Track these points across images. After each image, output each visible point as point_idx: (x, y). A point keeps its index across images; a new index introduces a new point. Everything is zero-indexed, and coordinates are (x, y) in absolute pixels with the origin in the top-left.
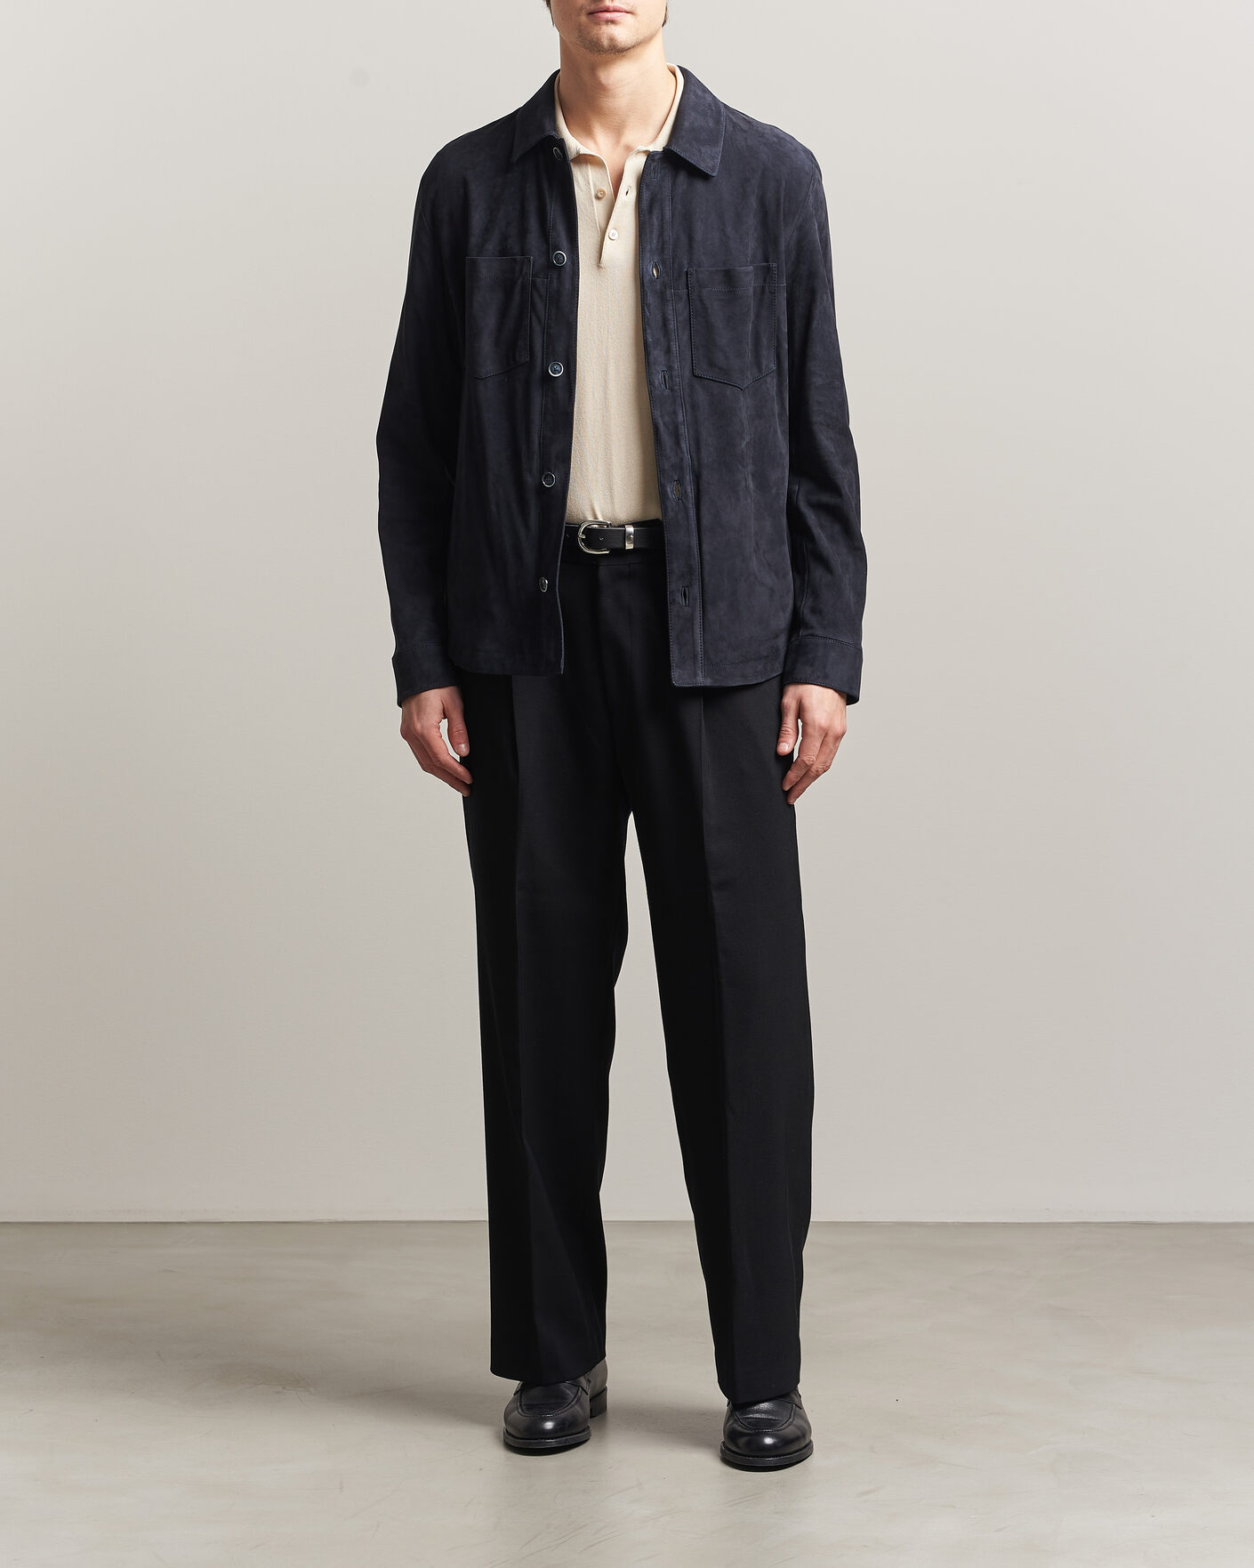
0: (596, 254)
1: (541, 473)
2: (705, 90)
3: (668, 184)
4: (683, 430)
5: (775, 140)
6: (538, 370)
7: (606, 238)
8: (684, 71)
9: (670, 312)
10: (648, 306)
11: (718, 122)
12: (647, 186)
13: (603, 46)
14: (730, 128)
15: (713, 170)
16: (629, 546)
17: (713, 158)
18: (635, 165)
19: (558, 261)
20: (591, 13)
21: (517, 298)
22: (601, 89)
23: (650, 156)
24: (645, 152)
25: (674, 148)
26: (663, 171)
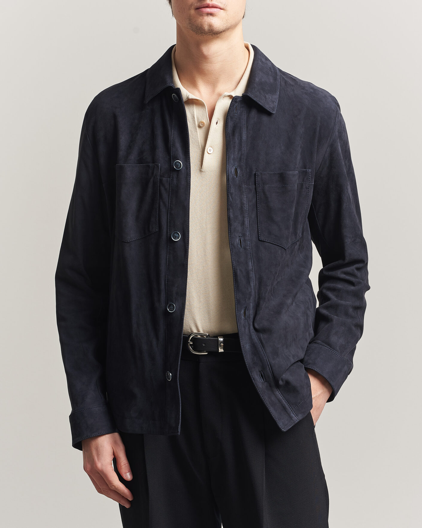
0: (199, 163)
1: (167, 303)
2: (267, 59)
3: (244, 117)
4: (252, 275)
5: (312, 90)
6: (164, 237)
7: (206, 152)
8: (254, 47)
9: (245, 199)
10: (232, 194)
11: (275, 79)
12: (232, 118)
13: (204, 30)
14: (283, 84)
15: (273, 110)
16: (221, 350)
17: (273, 102)
18: (224, 105)
19: (177, 166)
20: (197, 9)
21: (150, 191)
22: (204, 58)
23: (234, 100)
24: (230, 97)
25: (249, 95)
26: (241, 109)
